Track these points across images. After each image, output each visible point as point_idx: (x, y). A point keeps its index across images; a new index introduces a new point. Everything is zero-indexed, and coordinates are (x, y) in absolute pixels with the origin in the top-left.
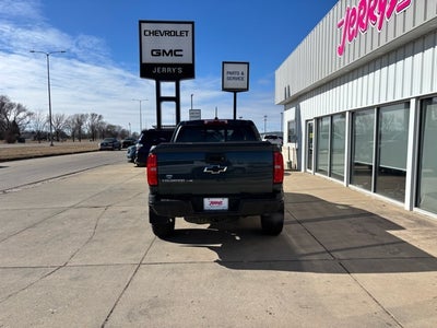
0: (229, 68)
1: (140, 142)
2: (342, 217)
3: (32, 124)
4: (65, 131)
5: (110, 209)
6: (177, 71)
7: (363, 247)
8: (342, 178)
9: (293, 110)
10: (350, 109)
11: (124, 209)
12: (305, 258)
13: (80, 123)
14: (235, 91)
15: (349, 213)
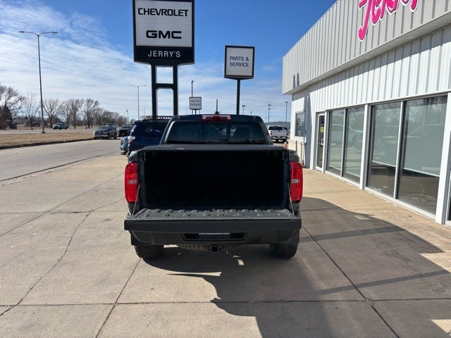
0: (231, 52)
1: (133, 135)
2: (365, 232)
3: (24, 109)
4: (60, 117)
5: (92, 216)
6: (174, 55)
7: (398, 280)
8: (357, 180)
9: (302, 100)
10: (369, 102)
11: (108, 216)
12: (326, 297)
13: (75, 109)
14: (239, 78)
15: (371, 226)
